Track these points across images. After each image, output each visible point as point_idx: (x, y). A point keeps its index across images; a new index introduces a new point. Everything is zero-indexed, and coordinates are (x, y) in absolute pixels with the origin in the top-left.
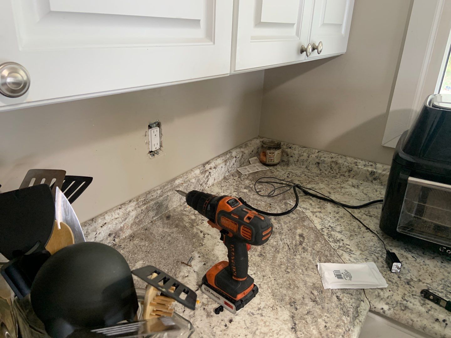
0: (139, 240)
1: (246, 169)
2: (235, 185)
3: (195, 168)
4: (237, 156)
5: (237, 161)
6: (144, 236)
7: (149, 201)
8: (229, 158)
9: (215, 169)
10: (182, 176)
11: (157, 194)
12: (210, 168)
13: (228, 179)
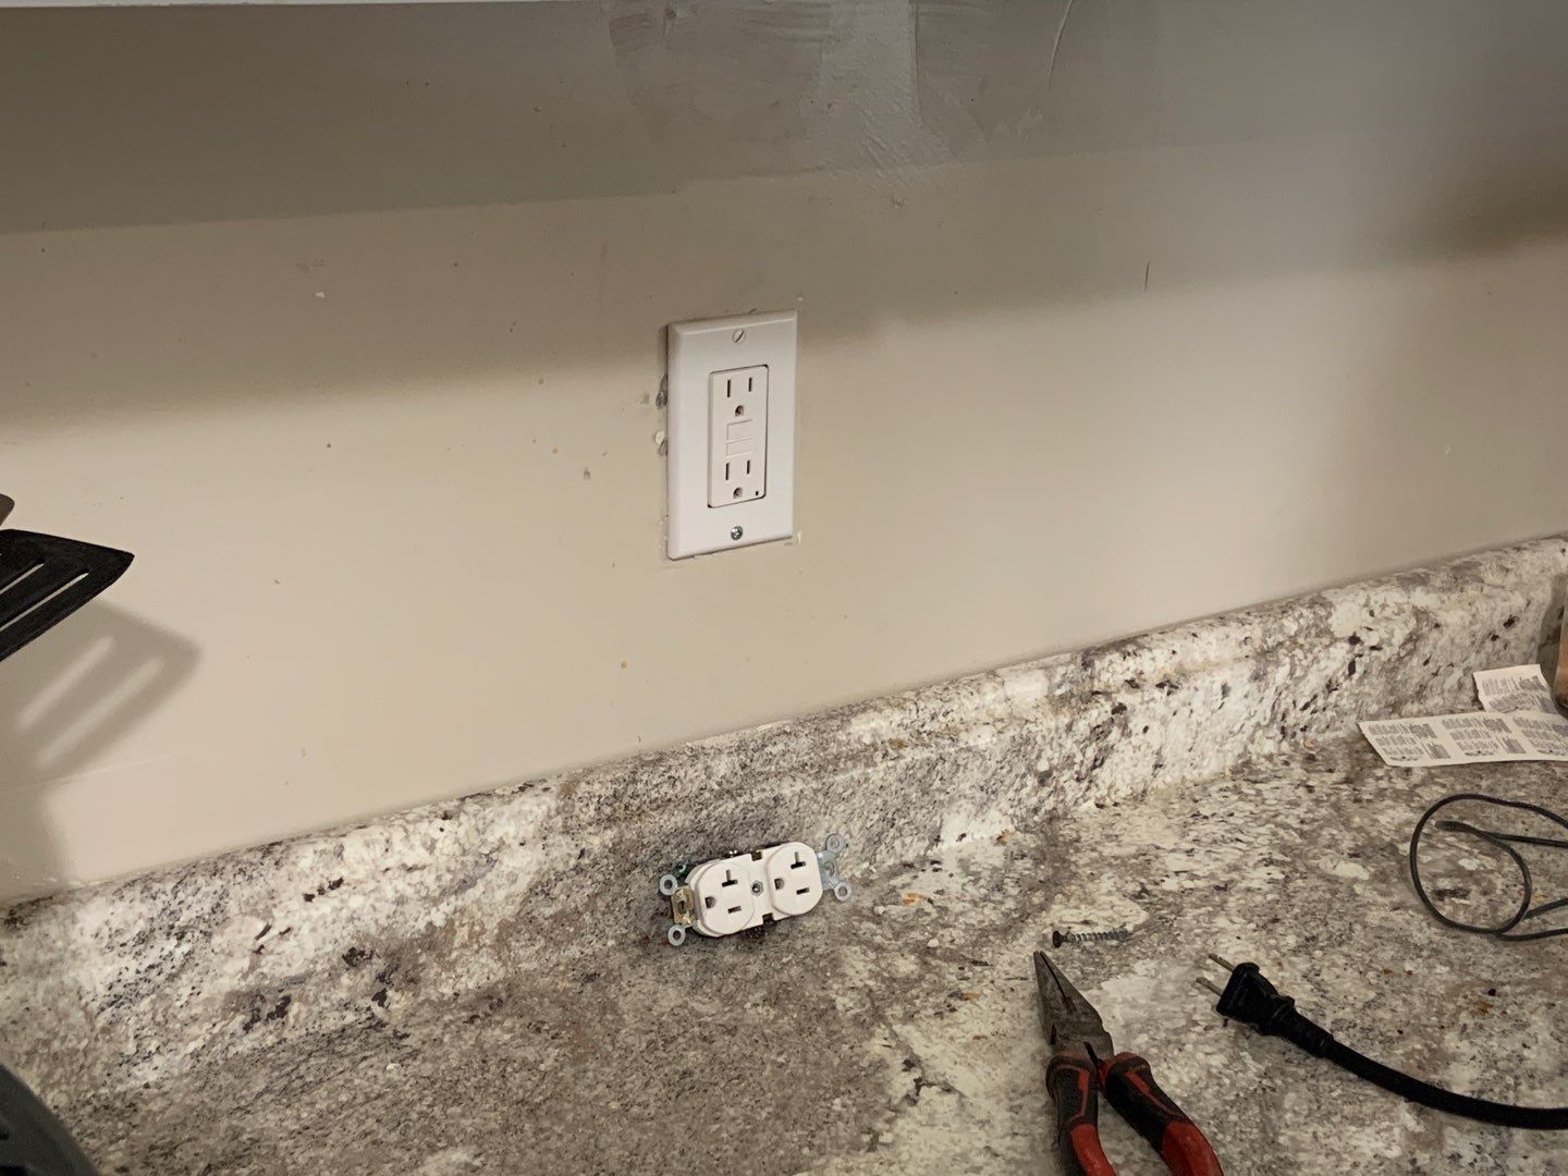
0: (518, 1031)
1: (1426, 732)
2: (1295, 823)
3: (1023, 666)
4: (1363, 635)
5: (1359, 669)
6: (556, 1012)
7: (643, 811)
8: (1301, 640)
9: (1169, 693)
10: (913, 697)
11: (709, 778)
12: (1129, 678)
13: (1266, 778)
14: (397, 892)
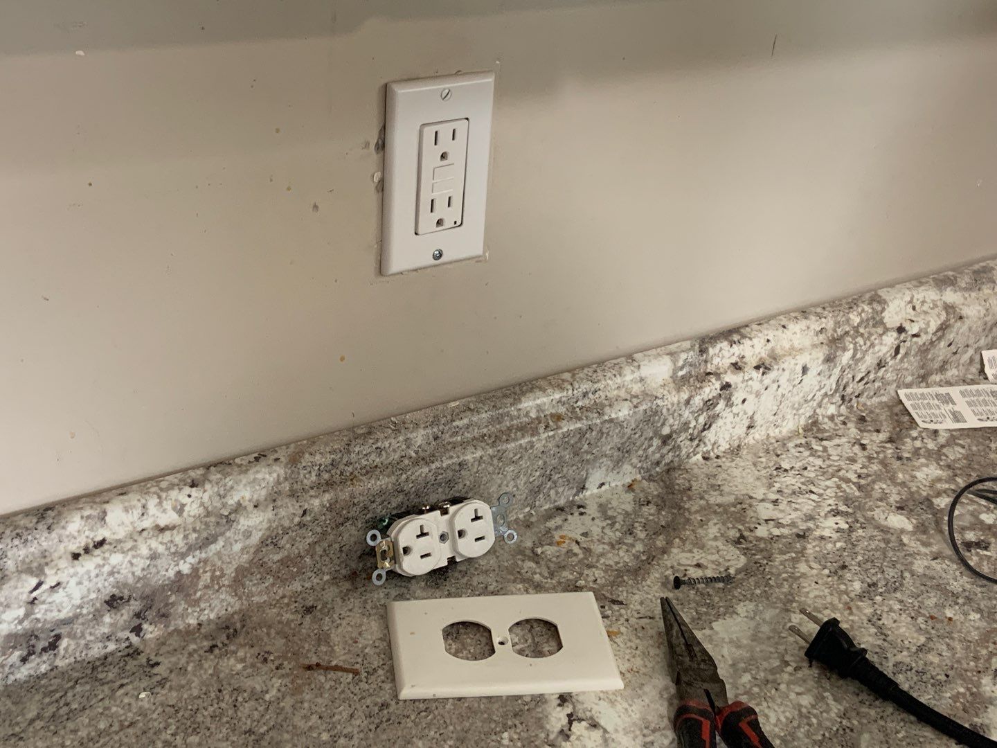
0: (249, 661)
1: (948, 399)
2: (853, 477)
3: (654, 352)
4: (907, 326)
5: (902, 351)
6: (280, 642)
7: (355, 477)
8: (862, 330)
9: (763, 374)
10: (569, 379)
11: (408, 447)
12: (734, 361)
13: (830, 436)
14: (150, 549)
